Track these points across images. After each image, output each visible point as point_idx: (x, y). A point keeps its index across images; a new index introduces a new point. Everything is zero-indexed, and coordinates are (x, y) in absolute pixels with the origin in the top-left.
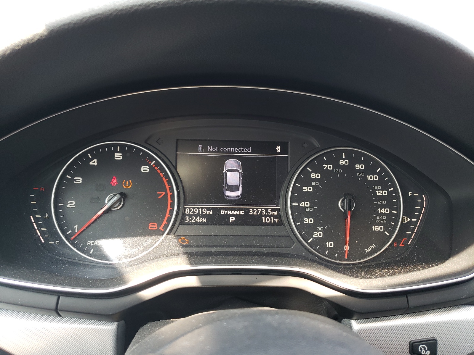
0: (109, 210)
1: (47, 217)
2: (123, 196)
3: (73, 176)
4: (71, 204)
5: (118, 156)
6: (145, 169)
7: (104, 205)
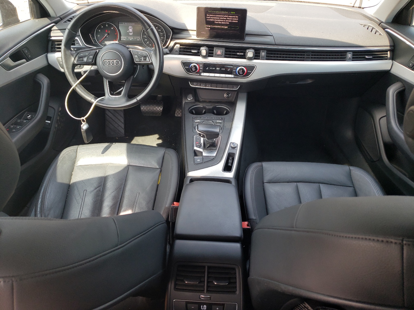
0: (106, 37)
1: (94, 38)
2: (108, 34)
3: (98, 30)
4: (99, 36)
5: (107, 26)
6: (112, 28)
7: (105, 36)
